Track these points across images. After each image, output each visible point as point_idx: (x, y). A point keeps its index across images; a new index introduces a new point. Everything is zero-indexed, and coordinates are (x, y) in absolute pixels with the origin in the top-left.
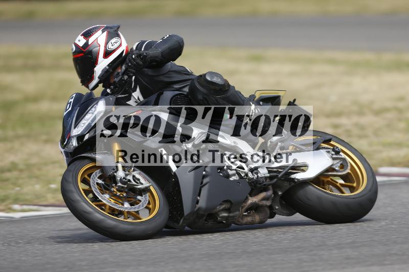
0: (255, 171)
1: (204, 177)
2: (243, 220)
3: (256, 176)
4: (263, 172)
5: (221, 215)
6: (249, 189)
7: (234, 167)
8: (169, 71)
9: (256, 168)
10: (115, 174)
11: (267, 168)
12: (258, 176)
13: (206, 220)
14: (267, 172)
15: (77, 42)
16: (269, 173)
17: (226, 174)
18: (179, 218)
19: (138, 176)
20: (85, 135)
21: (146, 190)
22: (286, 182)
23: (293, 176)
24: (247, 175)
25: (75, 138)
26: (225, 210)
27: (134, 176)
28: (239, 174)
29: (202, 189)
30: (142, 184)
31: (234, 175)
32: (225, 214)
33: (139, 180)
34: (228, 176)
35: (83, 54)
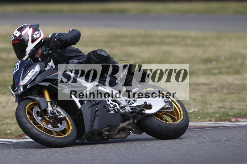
0: (124, 108)
1: (96, 111)
2: (116, 136)
3: (124, 111)
4: (128, 109)
5: (105, 134)
6: (120, 119)
7: (112, 106)
8: (70, 50)
9: (124, 107)
10: (47, 109)
11: (130, 106)
12: (125, 111)
13: (96, 136)
14: (130, 109)
15: (14, 34)
16: (131, 110)
17: (108, 109)
18: (82, 135)
19: (59, 110)
20: (28, 85)
21: (64, 119)
22: (140, 115)
23: (144, 112)
24: (119, 110)
25: (22, 86)
26: (107, 130)
27: (57, 110)
28: (114, 110)
29: (96, 118)
30: (62, 115)
31: (112, 110)
32: (107, 133)
33: (60, 112)
34: (109, 111)
35: (18, 41)
